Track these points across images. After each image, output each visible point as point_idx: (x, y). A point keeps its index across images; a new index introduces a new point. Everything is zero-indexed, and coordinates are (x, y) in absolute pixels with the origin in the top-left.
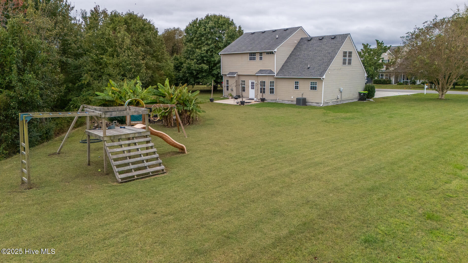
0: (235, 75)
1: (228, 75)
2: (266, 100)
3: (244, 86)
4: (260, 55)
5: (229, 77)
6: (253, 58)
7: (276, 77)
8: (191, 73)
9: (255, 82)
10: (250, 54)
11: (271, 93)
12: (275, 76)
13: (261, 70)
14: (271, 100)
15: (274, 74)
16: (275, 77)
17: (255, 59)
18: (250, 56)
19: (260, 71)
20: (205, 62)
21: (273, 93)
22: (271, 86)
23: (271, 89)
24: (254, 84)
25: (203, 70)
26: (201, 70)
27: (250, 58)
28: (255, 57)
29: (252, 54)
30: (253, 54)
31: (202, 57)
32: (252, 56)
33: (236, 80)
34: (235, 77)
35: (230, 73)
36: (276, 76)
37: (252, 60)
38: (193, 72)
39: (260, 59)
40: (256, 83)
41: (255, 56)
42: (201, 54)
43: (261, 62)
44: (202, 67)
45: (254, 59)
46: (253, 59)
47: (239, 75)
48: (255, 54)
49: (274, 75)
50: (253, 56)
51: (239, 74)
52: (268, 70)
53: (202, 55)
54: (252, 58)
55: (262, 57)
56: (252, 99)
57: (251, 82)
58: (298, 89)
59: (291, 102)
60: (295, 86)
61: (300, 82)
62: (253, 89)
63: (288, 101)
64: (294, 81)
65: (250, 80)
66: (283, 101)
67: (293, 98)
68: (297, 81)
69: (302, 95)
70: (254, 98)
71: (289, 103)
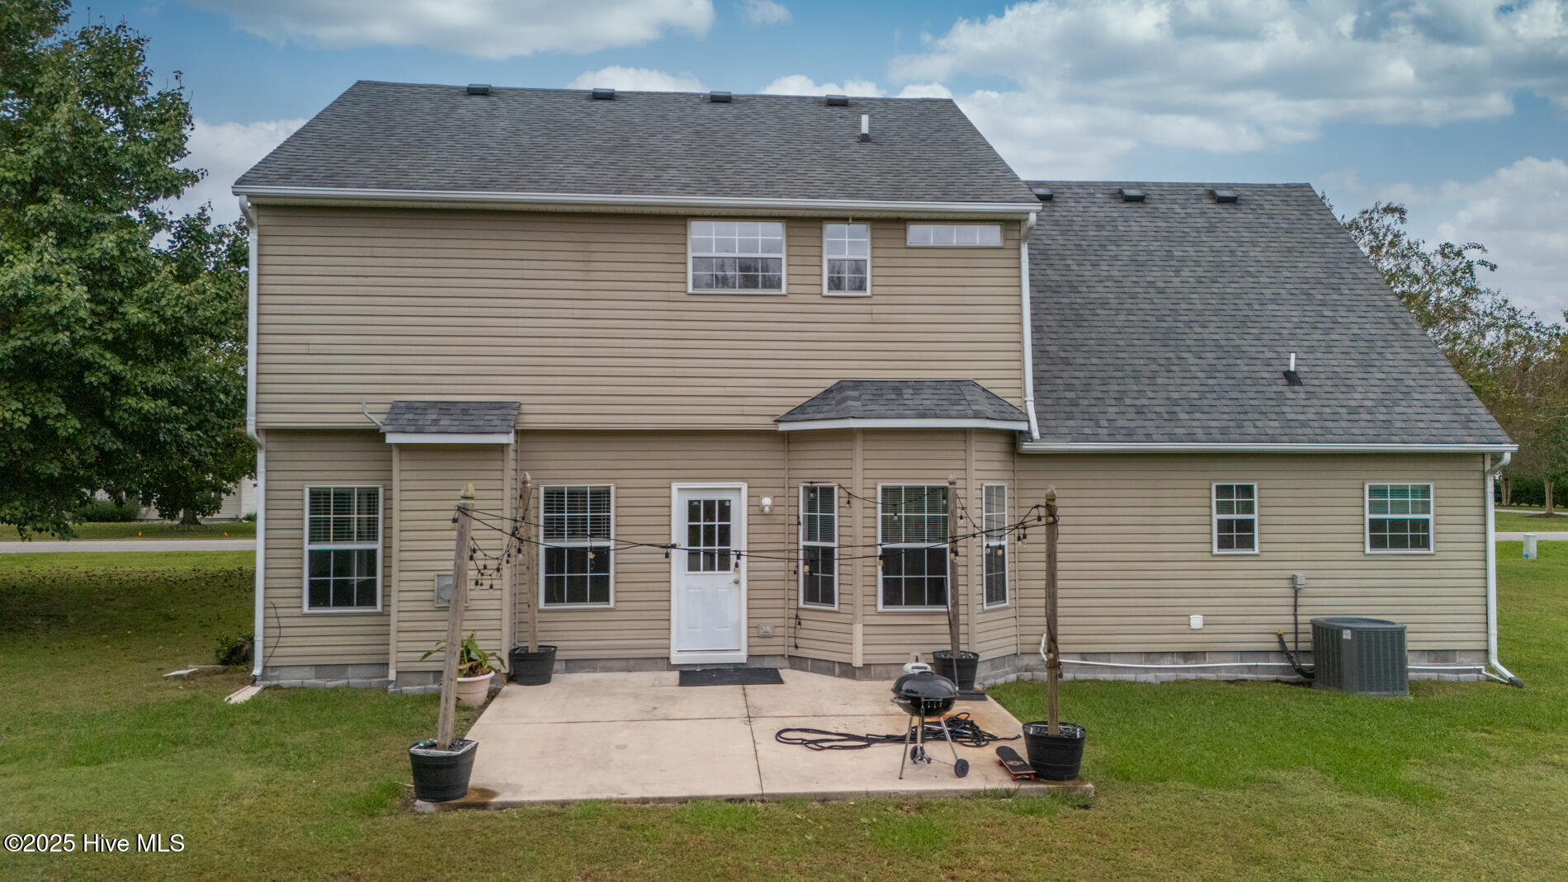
1: (409, 426)
3: (583, 543)
5: (401, 448)
6: (749, 265)
7: (1041, 443)
15: (1024, 416)
16: (1028, 446)
19: (841, 389)
24: (734, 523)
36: (1036, 434)
39: (836, 284)
40: (770, 510)
45: (758, 277)
47: (528, 436)
49: (1024, 427)
51: (536, 421)
54: (725, 264)
55: (858, 267)
56: (709, 668)
57: (691, 502)
58: (1251, 545)
59: (1182, 661)
60: (1219, 520)
61: (1265, 484)
62: (710, 567)
63: (1152, 656)
64: (1205, 484)
65: (675, 486)
66: (1088, 657)
67: (1200, 627)
68: (1235, 484)
69: (1296, 597)
70: (741, 657)
71: (1171, 676)
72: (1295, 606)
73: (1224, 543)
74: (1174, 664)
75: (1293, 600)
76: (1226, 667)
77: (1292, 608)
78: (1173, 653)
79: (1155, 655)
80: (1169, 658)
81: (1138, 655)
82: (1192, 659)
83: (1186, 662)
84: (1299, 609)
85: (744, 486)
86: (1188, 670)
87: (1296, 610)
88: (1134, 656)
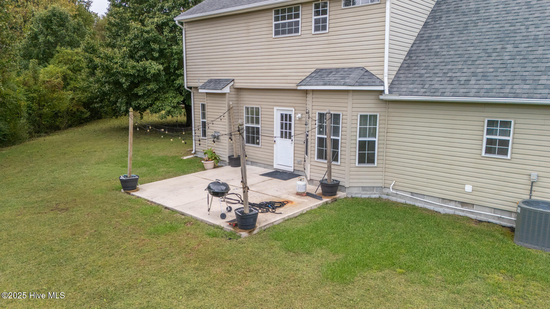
0: (227, 90)
1: (204, 87)
2: (344, 188)
3: (255, 125)
4: (317, 13)
5: (207, 93)
6: (290, 24)
7: (387, 96)
8: (117, 84)
9: (296, 115)
10: (277, 12)
11: (361, 160)
12: (382, 92)
13: (318, 71)
14: (364, 188)
15: (382, 83)
16: (381, 97)
17: (297, 31)
18: (277, 19)
19: (315, 72)
20: (156, 55)
21: (371, 160)
22: (363, 133)
23: (362, 145)
24: (293, 123)
25: (149, 76)
26: (142, 74)
27: (277, 26)
28: (297, 23)
29: (283, 11)
30: (290, 10)
31: (147, 42)
32: (283, 18)
33: (229, 106)
34: (224, 94)
35: (210, 81)
36: (387, 92)
37: (284, 32)
38: (120, 80)
39: (317, 29)
40: (300, 119)
41: (297, 16)
42: (142, 32)
43: (322, 38)
44: (145, 69)
45: (294, 29)
46: (290, 32)
47: (239, 90)
48: (297, 9)
49: (381, 88)
50: (290, 17)
51: (238, 85)
52: (352, 70)
53: (146, 35)
54: (284, 25)
55: (324, 20)
56: (284, 171)
57: (281, 114)
58: (506, 154)
59: (461, 206)
60: (487, 139)
61: (518, 121)
62: (286, 137)
63: (444, 201)
64: (481, 119)
65: (275, 108)
66: (414, 194)
67: (471, 191)
68: (499, 120)
69: (532, 186)
70: (291, 169)
71: (451, 212)
72: (531, 190)
73: (489, 151)
74: (456, 206)
75: (530, 187)
76: (485, 215)
77: (529, 191)
78: (456, 201)
79: (446, 200)
80: (454, 203)
81: (438, 199)
82: (466, 206)
83: (462, 207)
84: (533, 192)
85: (294, 110)
86: (463, 211)
87: (531, 193)
88: (436, 199)
